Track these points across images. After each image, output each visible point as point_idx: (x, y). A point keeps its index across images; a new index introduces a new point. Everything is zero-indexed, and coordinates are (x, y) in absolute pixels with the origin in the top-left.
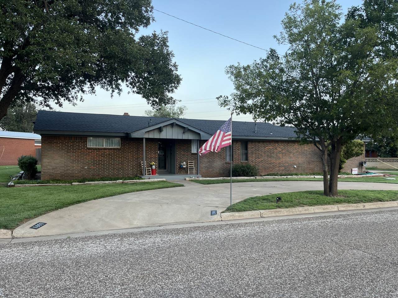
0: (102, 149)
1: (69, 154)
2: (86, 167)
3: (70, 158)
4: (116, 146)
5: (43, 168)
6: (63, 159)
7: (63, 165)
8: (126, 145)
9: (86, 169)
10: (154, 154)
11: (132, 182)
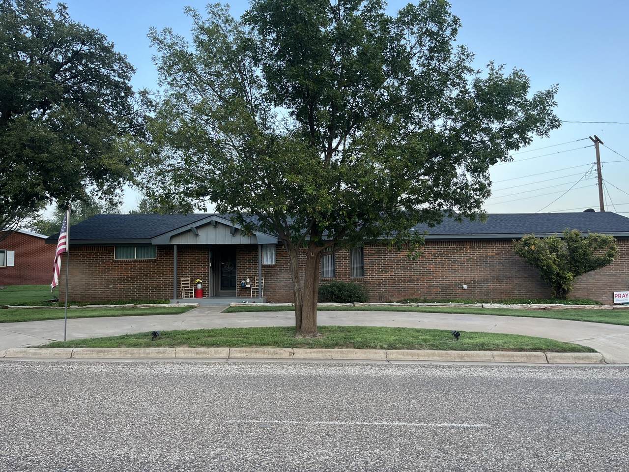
0: (131, 262)
1: (91, 269)
2: (111, 286)
3: (92, 274)
4: (153, 257)
5: (62, 287)
6: (84, 276)
7: (84, 283)
8: (163, 255)
9: (111, 288)
10: (203, 267)
11: (146, 306)
